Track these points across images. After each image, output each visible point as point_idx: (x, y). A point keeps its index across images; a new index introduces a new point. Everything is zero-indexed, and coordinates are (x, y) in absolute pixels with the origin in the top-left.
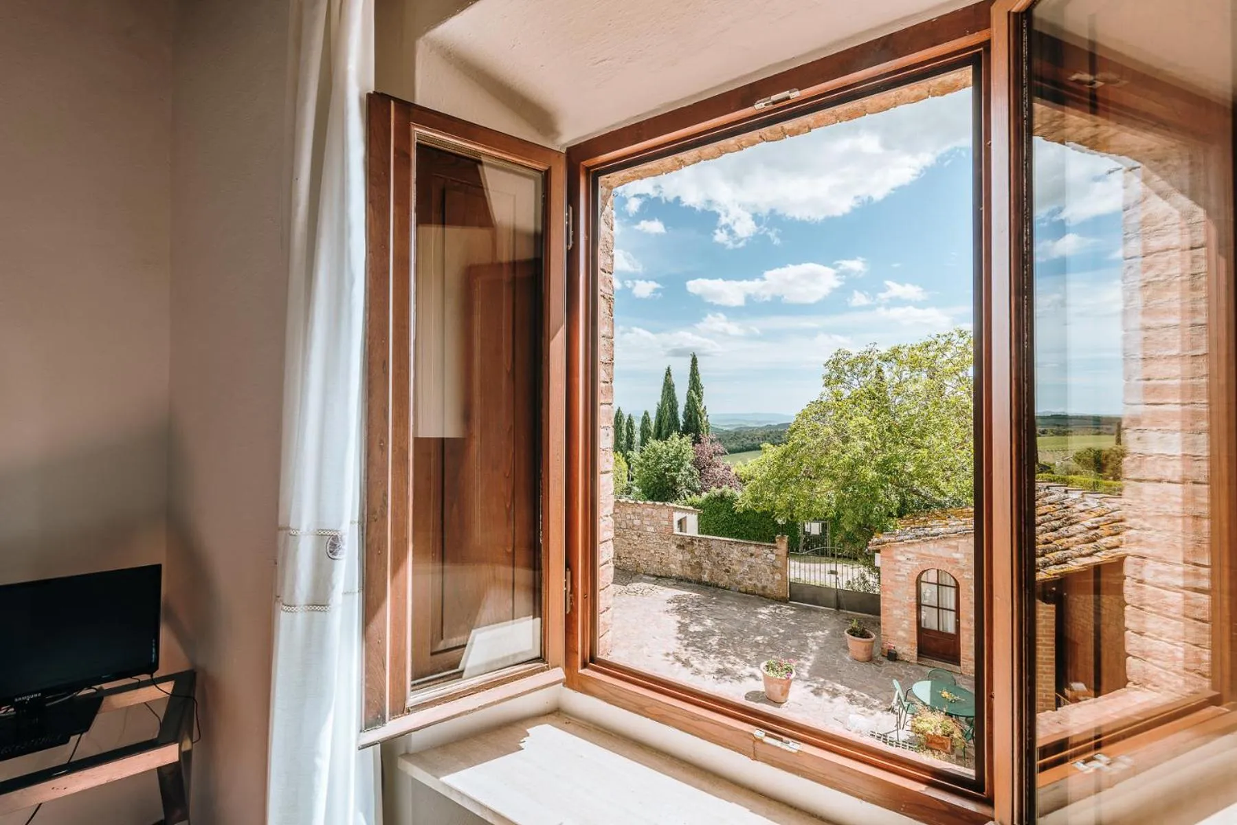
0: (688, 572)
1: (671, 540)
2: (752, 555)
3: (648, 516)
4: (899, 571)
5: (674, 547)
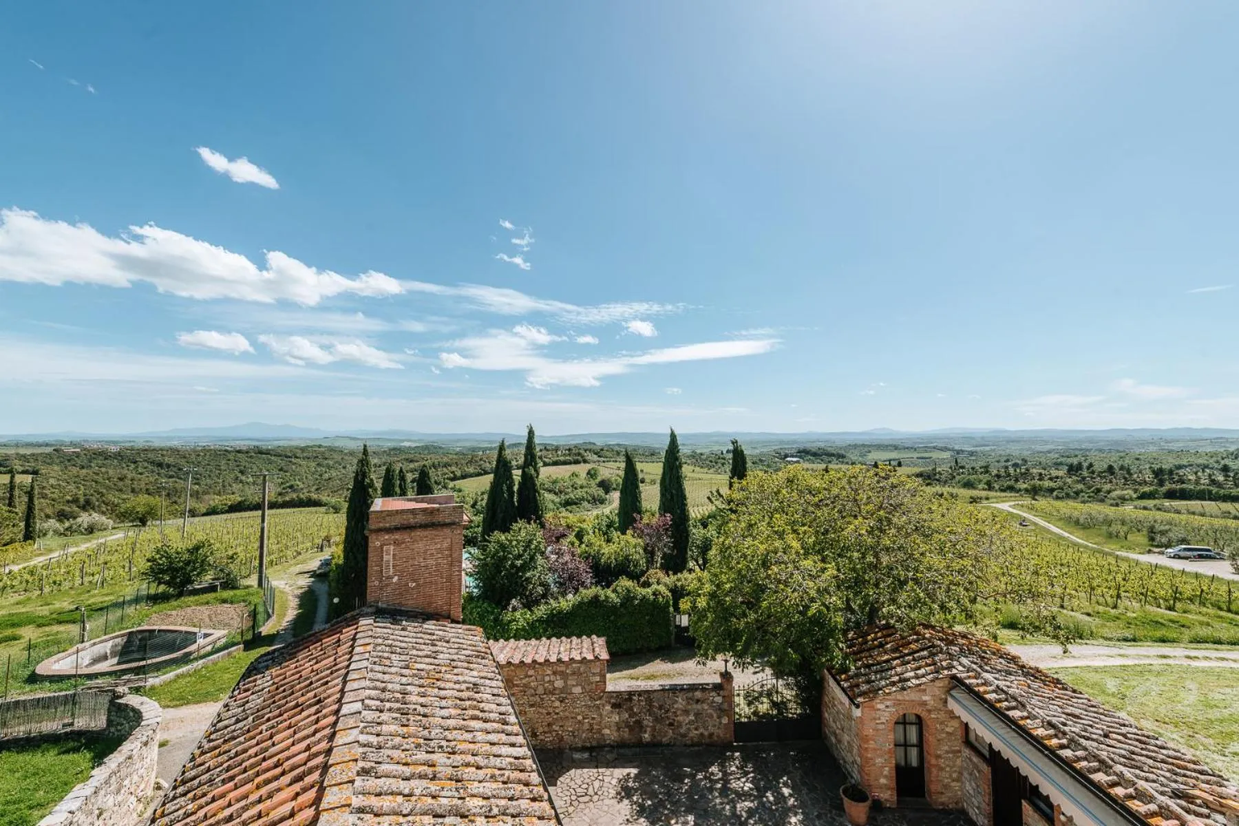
0: (626, 735)
1: (604, 698)
2: (698, 701)
3: (574, 673)
4: (879, 719)
5: (608, 708)
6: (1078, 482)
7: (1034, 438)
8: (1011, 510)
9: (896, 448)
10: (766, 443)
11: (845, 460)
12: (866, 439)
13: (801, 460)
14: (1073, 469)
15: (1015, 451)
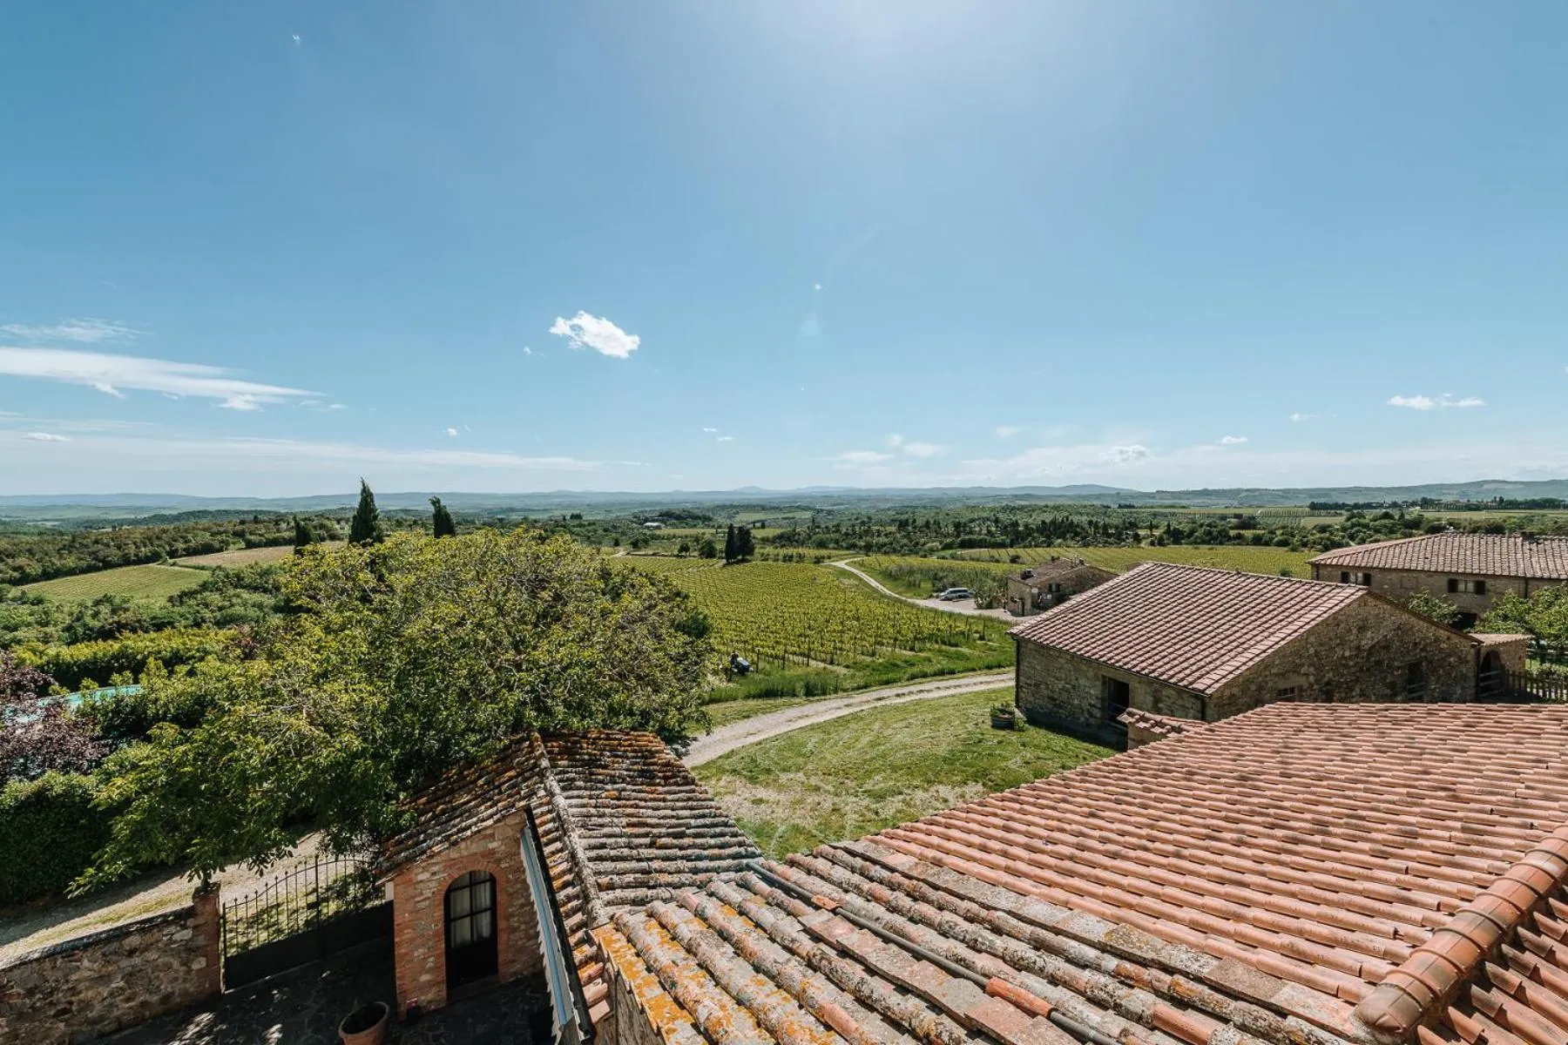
2: (132, 952)
4: (421, 894)
6: (905, 536)
7: (880, 497)
8: (847, 568)
9: (763, 508)
10: (623, 506)
11: (711, 523)
12: (736, 499)
13: (663, 525)
14: (903, 525)
15: (864, 509)
